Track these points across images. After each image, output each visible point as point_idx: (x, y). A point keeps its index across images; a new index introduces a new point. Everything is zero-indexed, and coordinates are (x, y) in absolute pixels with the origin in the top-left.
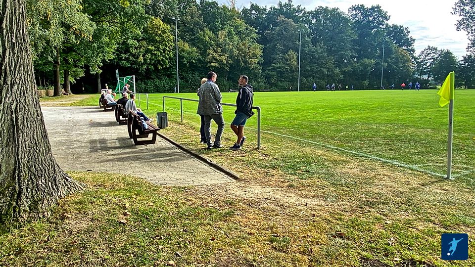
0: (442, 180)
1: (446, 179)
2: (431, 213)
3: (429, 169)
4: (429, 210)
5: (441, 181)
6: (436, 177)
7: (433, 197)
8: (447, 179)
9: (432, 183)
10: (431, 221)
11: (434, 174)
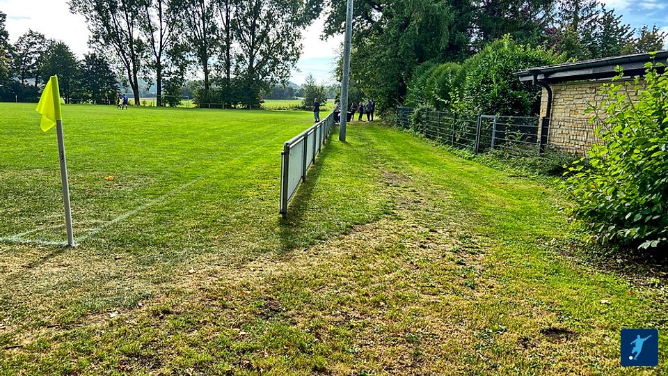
0: (60, 250)
1: (67, 247)
2: (43, 311)
3: (39, 237)
4: (41, 305)
5: (59, 252)
6: (51, 247)
7: (46, 283)
8: (69, 246)
9: (45, 259)
10: (43, 325)
11: (47, 244)
